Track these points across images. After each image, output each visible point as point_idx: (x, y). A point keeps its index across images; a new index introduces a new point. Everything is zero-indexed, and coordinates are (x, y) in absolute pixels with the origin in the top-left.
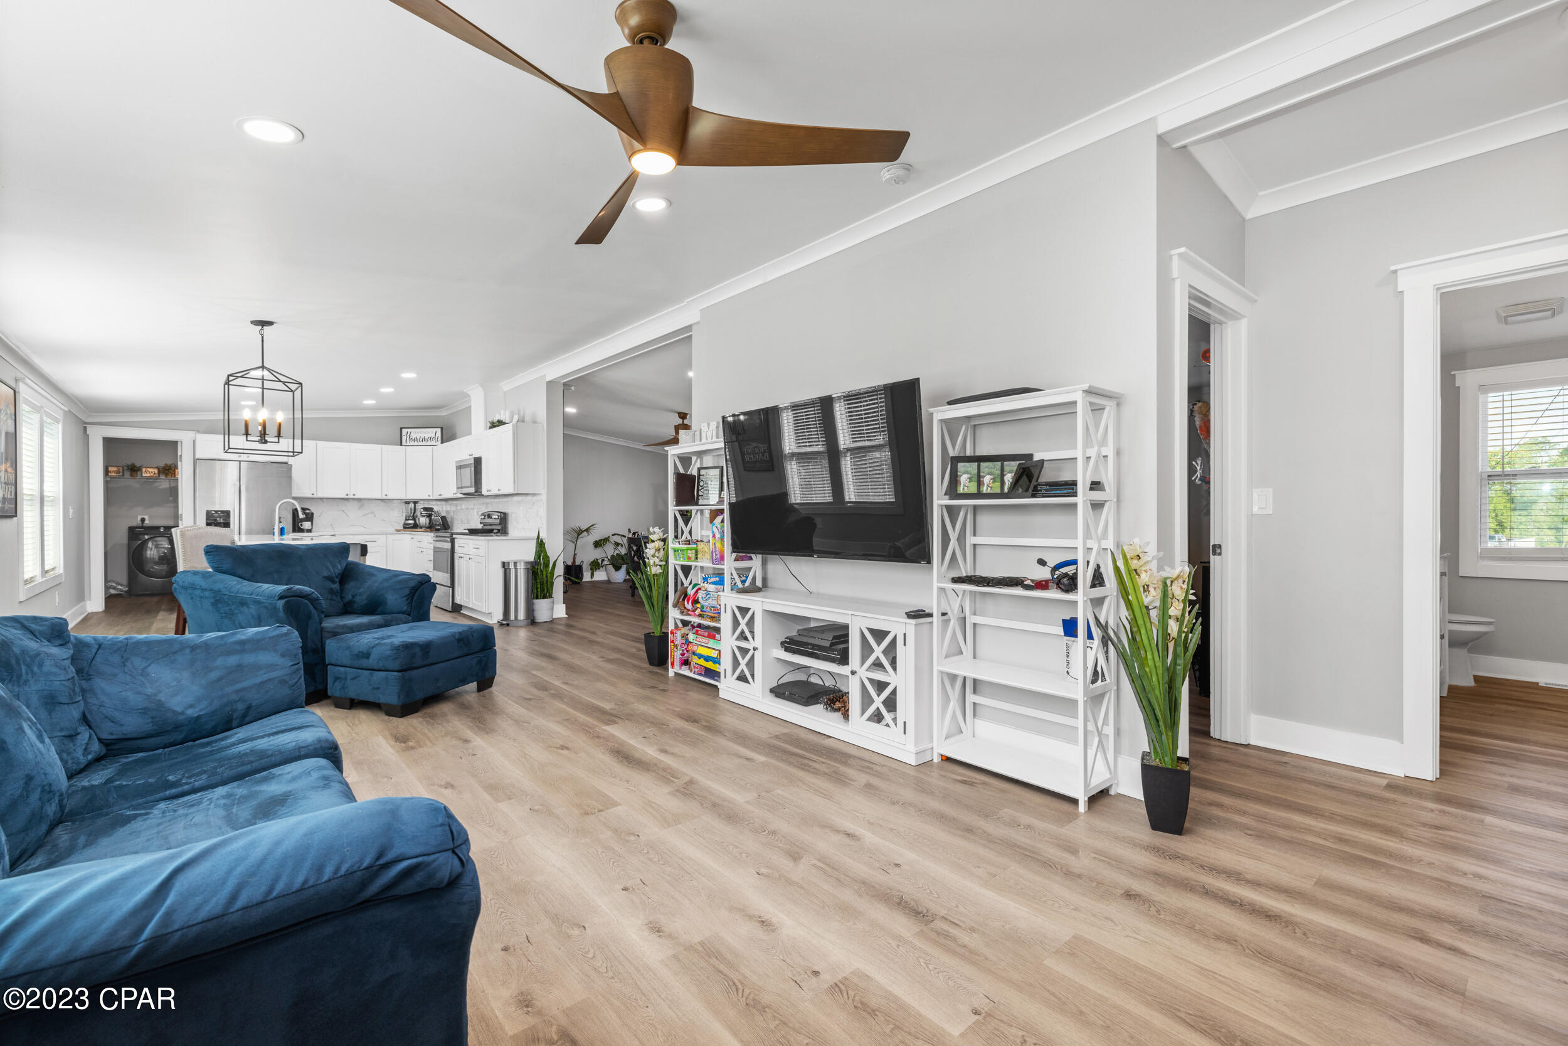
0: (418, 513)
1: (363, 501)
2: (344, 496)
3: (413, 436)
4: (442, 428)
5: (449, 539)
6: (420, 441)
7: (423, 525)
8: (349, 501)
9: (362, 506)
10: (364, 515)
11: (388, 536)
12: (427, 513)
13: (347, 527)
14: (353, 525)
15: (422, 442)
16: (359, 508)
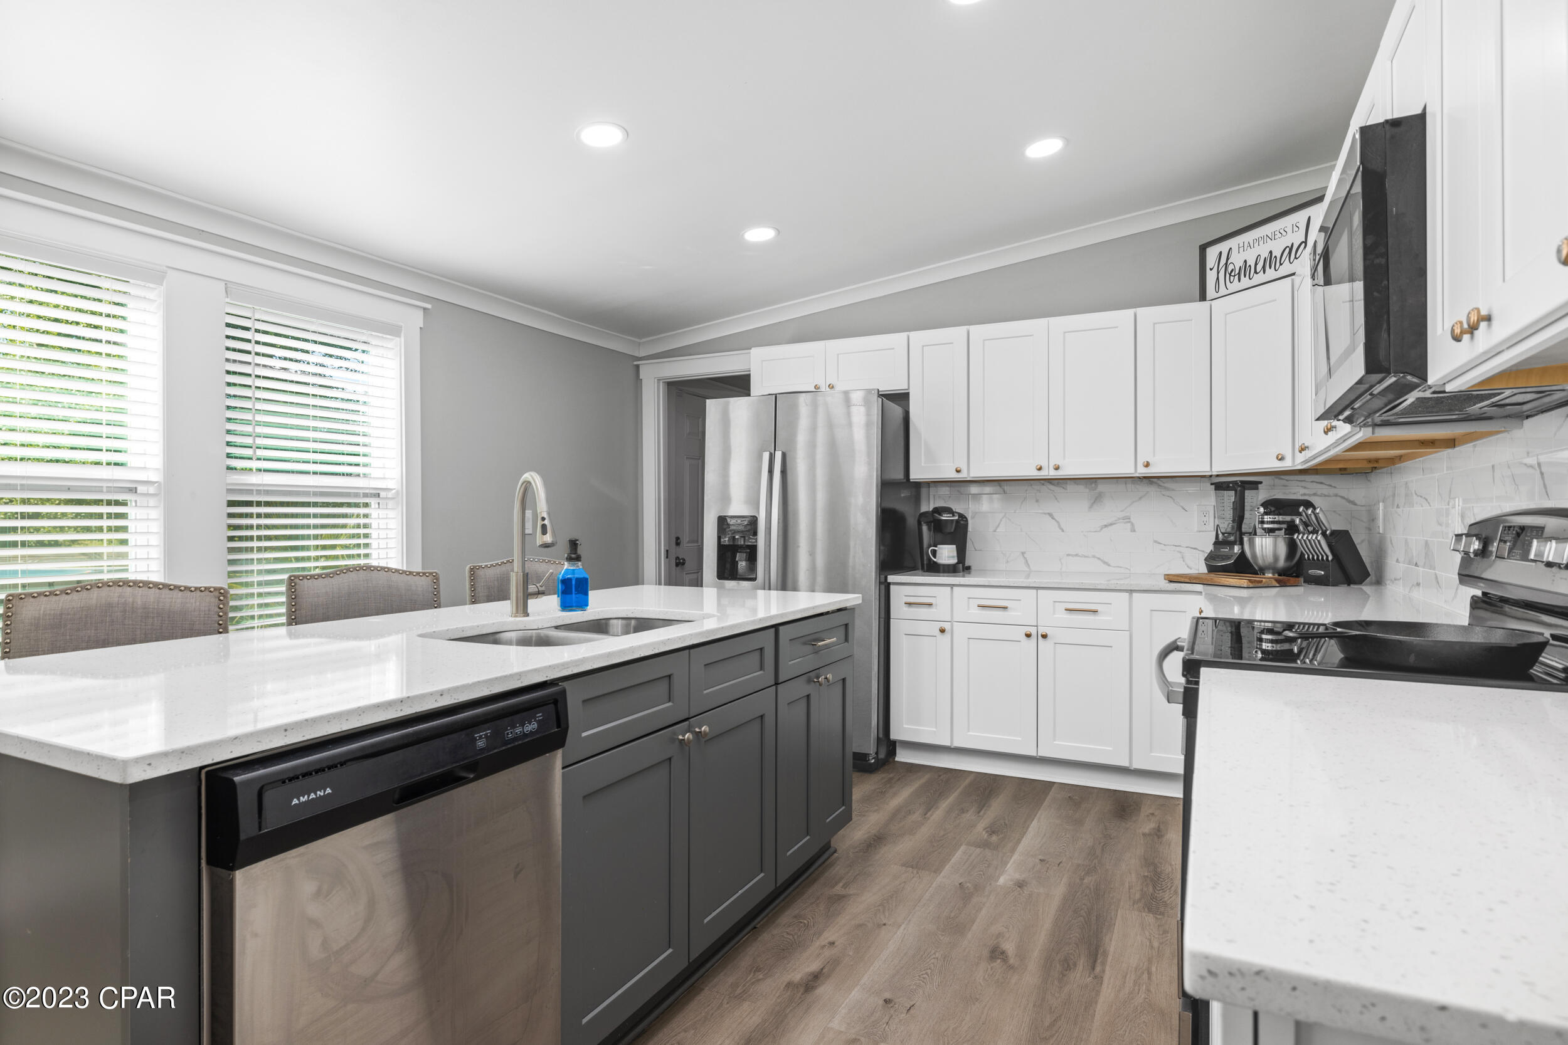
0: (1252, 520)
2: (1032, 473)
3: (1237, 261)
6: (1256, 272)
7: (1264, 560)
8: (1064, 486)
9: (1098, 499)
10: (1106, 526)
11: (1134, 595)
12: (1281, 518)
13: (1060, 560)
14: (1077, 555)
15: (1264, 273)
16: (1091, 507)
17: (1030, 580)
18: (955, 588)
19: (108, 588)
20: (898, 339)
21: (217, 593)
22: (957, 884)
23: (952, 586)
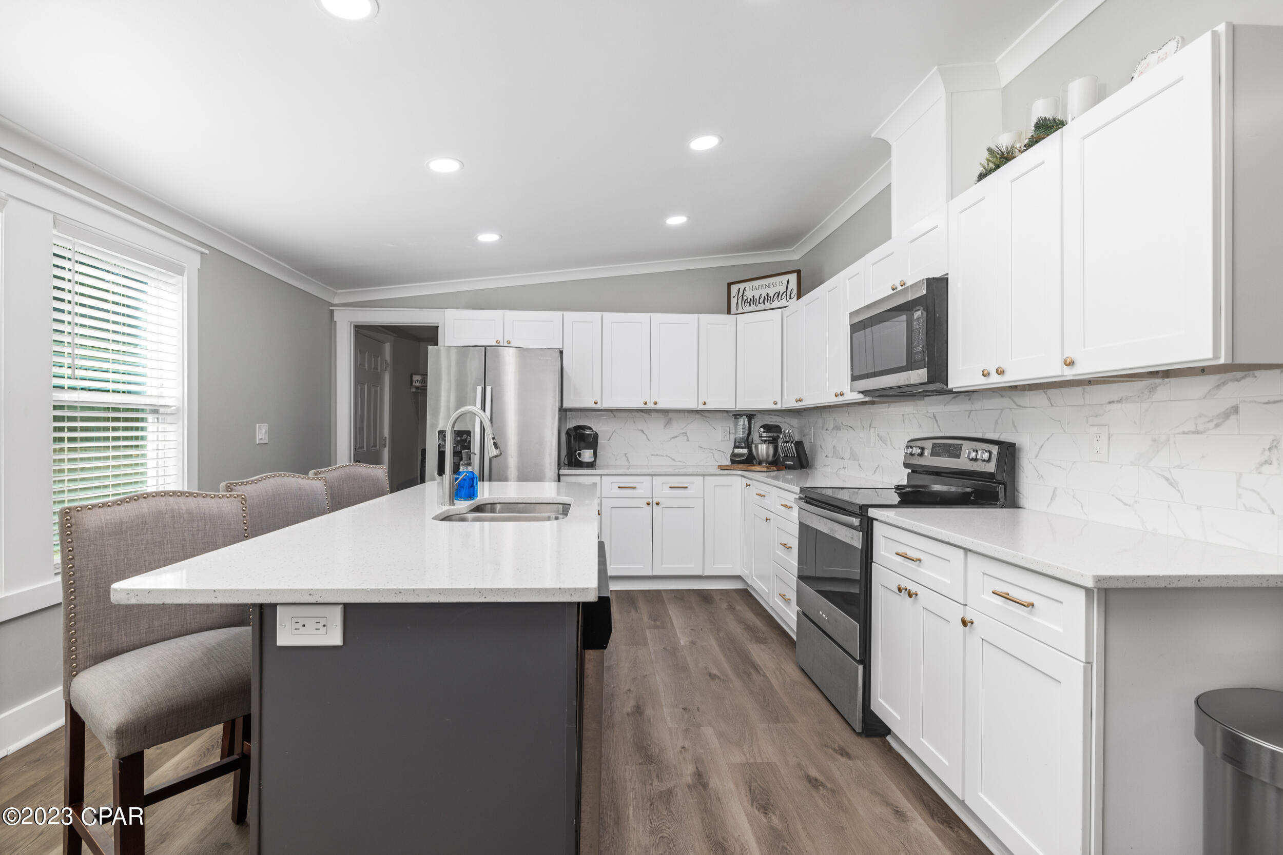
0: (755, 436)
1: (671, 415)
2: (640, 406)
3: (749, 295)
4: (799, 272)
5: (856, 521)
6: (759, 303)
7: (762, 457)
8: (650, 413)
9: (669, 422)
10: (673, 438)
11: (706, 477)
12: (770, 435)
13: (647, 458)
14: (657, 455)
15: (764, 304)
16: (665, 426)
17: (629, 471)
18: (603, 477)
19: (154, 499)
20: (556, 315)
21: (240, 499)
22: (662, 649)
23: (601, 475)
